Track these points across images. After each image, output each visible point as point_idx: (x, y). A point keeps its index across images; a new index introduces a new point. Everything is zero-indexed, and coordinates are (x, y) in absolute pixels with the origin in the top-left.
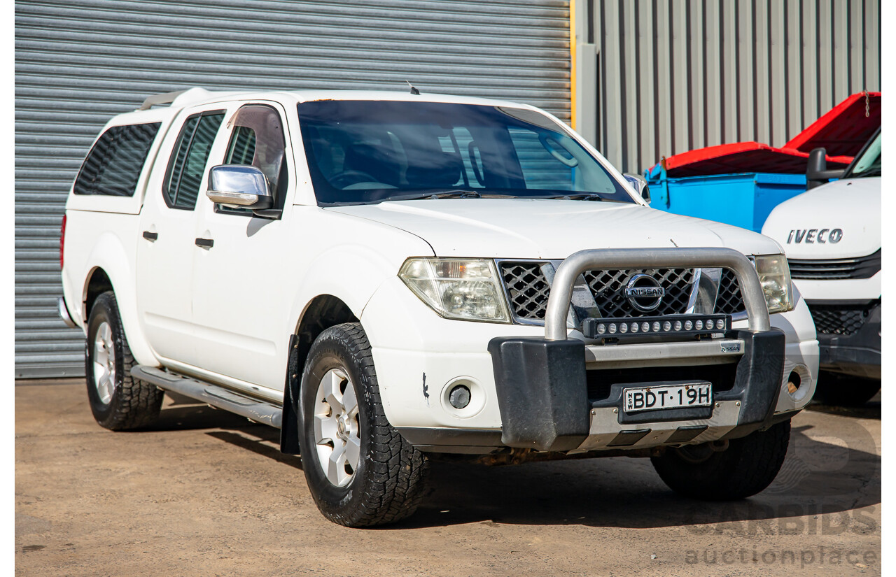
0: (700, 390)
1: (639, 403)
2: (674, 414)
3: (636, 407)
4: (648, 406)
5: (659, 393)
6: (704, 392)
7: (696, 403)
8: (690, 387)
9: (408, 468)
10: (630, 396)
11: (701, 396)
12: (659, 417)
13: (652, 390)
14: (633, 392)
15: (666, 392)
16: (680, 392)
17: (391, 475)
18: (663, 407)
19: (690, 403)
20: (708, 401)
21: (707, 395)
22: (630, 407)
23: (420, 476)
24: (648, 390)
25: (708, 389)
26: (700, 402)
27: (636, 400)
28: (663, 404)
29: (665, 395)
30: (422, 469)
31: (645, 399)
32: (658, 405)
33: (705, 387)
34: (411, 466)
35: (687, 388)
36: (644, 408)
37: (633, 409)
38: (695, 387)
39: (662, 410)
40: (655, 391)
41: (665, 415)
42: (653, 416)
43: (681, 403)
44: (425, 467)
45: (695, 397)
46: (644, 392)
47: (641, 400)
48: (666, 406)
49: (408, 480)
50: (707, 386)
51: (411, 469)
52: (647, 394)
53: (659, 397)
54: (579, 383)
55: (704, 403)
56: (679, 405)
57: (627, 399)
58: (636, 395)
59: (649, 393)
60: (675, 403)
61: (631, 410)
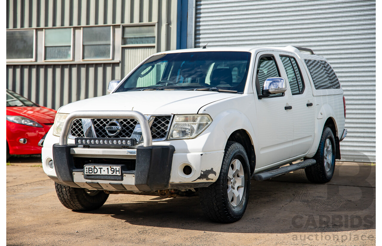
0: (116, 168)
1: (91, 172)
2: (106, 177)
3: (89, 173)
4: (94, 173)
5: (99, 168)
6: (118, 170)
7: (115, 174)
8: (112, 167)
9: (64, 189)
10: (87, 168)
11: (116, 171)
12: (100, 178)
13: (96, 167)
14: (88, 167)
15: (102, 168)
16: (108, 169)
17: (60, 191)
18: (101, 174)
19: (112, 173)
20: (119, 173)
21: (119, 171)
22: (87, 173)
23: (70, 193)
24: (94, 167)
25: (119, 169)
26: (116, 173)
27: (89, 170)
28: (101, 173)
29: (101, 169)
30: (70, 191)
31: (93, 170)
32: (99, 173)
33: (118, 168)
34: (65, 188)
35: (111, 167)
36: (93, 174)
37: (88, 174)
38: (114, 167)
39: (100, 175)
40: (97, 167)
41: (102, 178)
42: (97, 177)
43: (108, 173)
44: (71, 190)
45: (114, 171)
46: (93, 167)
47: (92, 170)
48: (102, 174)
49: (67, 195)
50: (119, 167)
51: (66, 190)
52: (94, 168)
53: (99, 170)
54: (64, 162)
55: (118, 174)
56: (107, 174)
57: (85, 169)
58: (89, 168)
59: (95, 168)
60: (106, 173)
61: (87, 174)
